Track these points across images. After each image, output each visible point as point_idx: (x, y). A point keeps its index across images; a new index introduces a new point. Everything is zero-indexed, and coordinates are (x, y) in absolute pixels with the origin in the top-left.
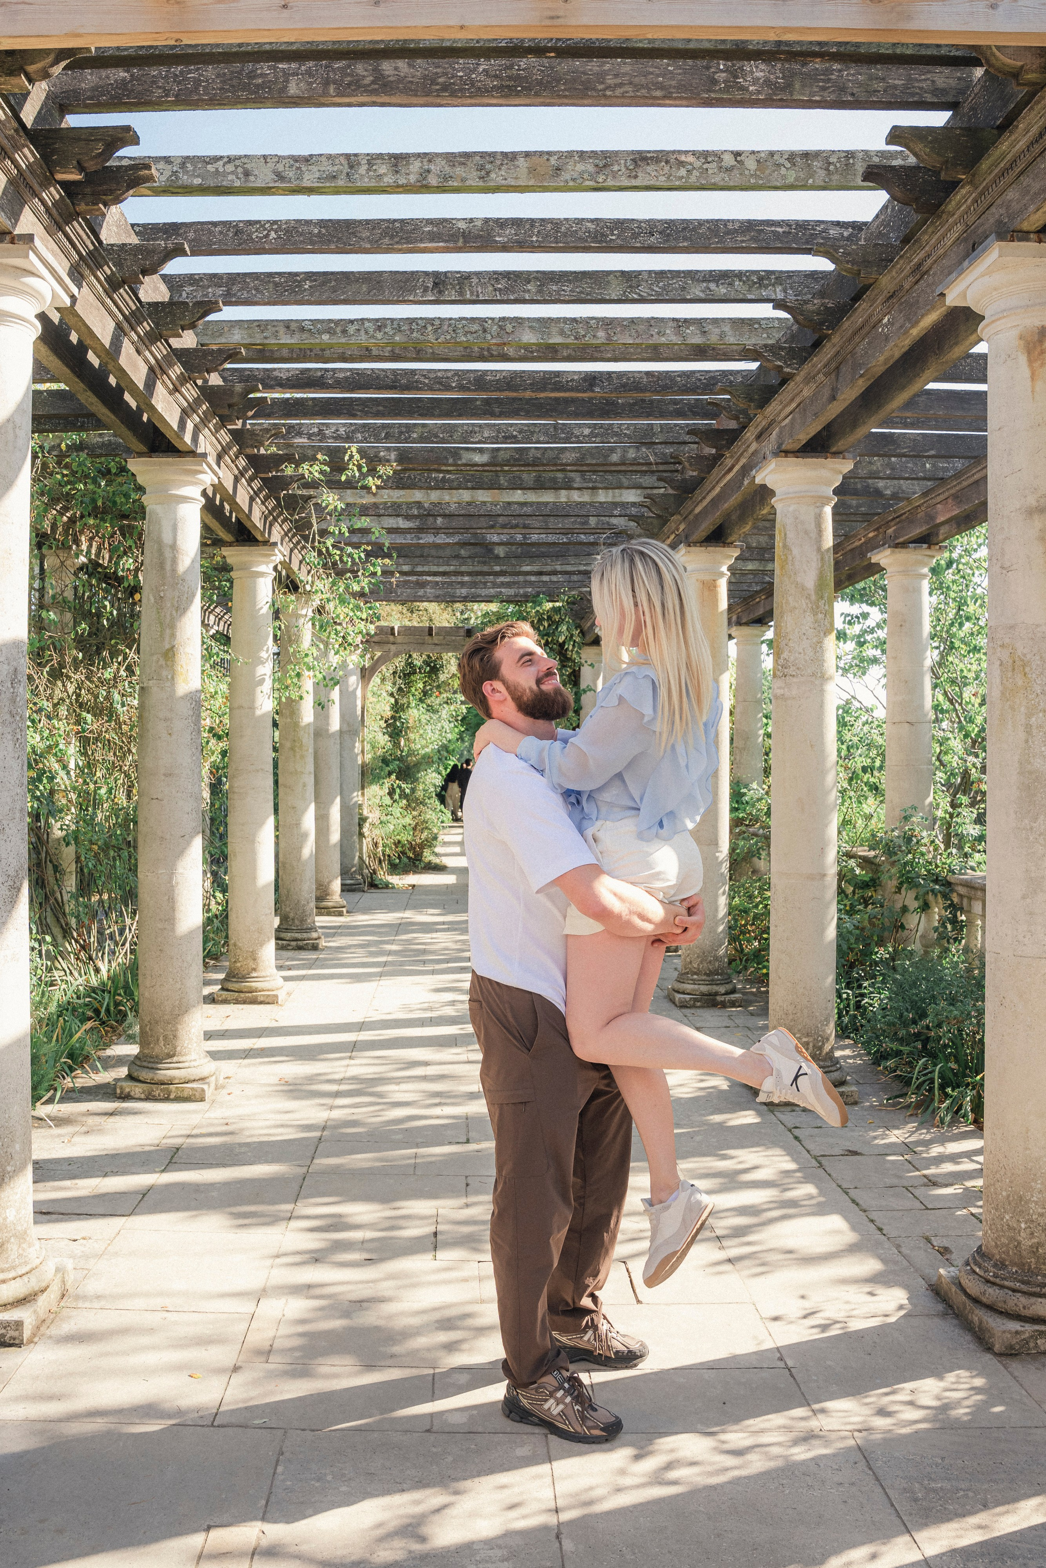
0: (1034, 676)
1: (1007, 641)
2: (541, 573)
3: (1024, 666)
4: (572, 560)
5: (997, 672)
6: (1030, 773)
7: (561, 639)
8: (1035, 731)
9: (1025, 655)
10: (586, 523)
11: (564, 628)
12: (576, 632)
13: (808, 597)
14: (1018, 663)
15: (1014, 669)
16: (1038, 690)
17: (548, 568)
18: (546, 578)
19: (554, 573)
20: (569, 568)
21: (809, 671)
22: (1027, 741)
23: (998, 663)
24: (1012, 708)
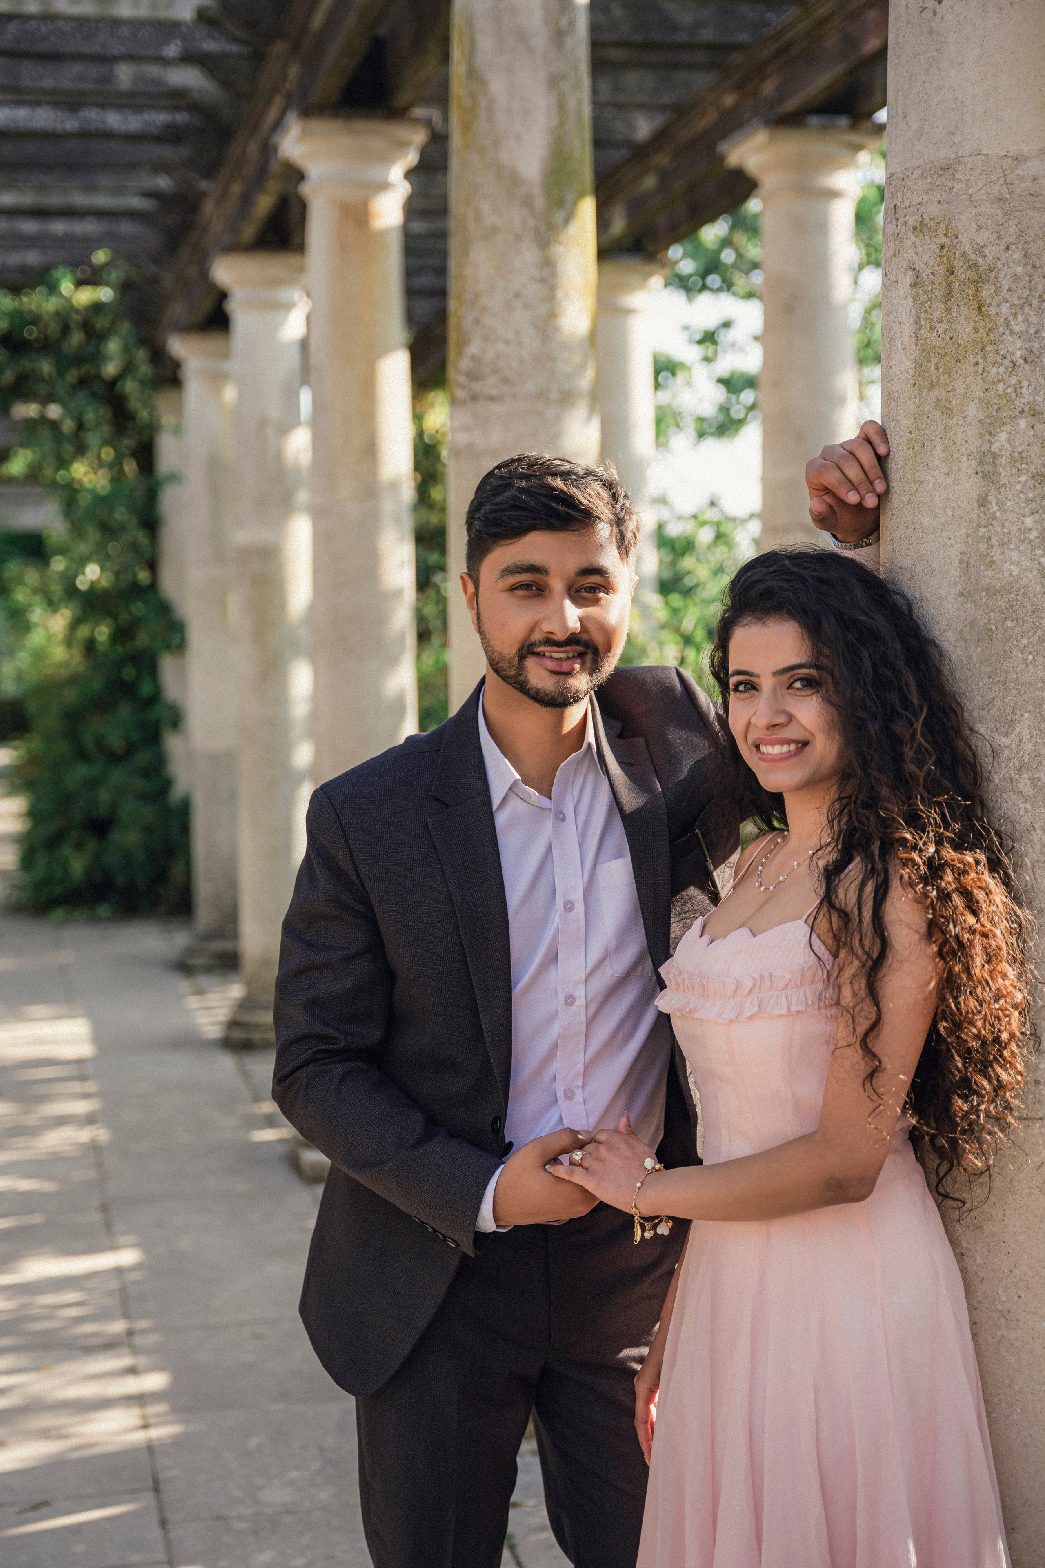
0: (1005, 309)
1: (932, 209)
2: (41, 213)
3: (978, 282)
4: (105, 180)
5: (904, 306)
6: (992, 591)
7: (110, 369)
8: (1005, 473)
9: (980, 250)
10: (108, 79)
11: (113, 346)
12: (141, 355)
13: (527, 202)
14: (962, 274)
15: (949, 295)
16: (1016, 349)
17: (55, 200)
18: (59, 227)
19: (69, 213)
20: (103, 201)
21: (530, 387)
22: (983, 502)
23: (909, 279)
24: (948, 412)
